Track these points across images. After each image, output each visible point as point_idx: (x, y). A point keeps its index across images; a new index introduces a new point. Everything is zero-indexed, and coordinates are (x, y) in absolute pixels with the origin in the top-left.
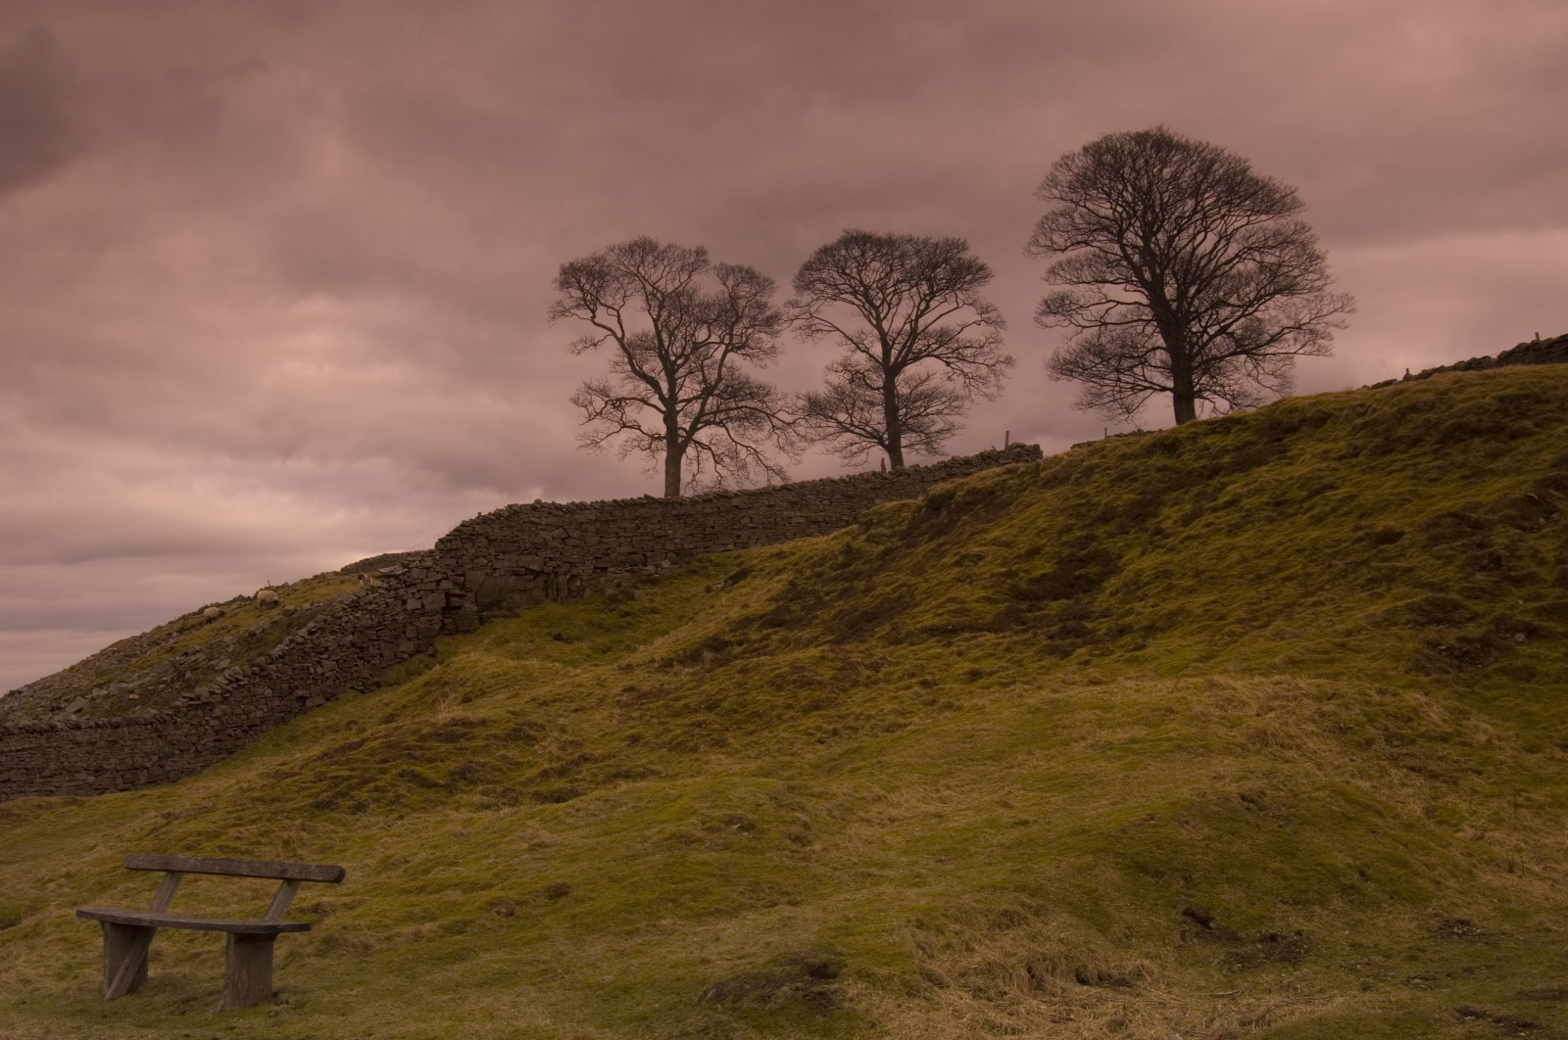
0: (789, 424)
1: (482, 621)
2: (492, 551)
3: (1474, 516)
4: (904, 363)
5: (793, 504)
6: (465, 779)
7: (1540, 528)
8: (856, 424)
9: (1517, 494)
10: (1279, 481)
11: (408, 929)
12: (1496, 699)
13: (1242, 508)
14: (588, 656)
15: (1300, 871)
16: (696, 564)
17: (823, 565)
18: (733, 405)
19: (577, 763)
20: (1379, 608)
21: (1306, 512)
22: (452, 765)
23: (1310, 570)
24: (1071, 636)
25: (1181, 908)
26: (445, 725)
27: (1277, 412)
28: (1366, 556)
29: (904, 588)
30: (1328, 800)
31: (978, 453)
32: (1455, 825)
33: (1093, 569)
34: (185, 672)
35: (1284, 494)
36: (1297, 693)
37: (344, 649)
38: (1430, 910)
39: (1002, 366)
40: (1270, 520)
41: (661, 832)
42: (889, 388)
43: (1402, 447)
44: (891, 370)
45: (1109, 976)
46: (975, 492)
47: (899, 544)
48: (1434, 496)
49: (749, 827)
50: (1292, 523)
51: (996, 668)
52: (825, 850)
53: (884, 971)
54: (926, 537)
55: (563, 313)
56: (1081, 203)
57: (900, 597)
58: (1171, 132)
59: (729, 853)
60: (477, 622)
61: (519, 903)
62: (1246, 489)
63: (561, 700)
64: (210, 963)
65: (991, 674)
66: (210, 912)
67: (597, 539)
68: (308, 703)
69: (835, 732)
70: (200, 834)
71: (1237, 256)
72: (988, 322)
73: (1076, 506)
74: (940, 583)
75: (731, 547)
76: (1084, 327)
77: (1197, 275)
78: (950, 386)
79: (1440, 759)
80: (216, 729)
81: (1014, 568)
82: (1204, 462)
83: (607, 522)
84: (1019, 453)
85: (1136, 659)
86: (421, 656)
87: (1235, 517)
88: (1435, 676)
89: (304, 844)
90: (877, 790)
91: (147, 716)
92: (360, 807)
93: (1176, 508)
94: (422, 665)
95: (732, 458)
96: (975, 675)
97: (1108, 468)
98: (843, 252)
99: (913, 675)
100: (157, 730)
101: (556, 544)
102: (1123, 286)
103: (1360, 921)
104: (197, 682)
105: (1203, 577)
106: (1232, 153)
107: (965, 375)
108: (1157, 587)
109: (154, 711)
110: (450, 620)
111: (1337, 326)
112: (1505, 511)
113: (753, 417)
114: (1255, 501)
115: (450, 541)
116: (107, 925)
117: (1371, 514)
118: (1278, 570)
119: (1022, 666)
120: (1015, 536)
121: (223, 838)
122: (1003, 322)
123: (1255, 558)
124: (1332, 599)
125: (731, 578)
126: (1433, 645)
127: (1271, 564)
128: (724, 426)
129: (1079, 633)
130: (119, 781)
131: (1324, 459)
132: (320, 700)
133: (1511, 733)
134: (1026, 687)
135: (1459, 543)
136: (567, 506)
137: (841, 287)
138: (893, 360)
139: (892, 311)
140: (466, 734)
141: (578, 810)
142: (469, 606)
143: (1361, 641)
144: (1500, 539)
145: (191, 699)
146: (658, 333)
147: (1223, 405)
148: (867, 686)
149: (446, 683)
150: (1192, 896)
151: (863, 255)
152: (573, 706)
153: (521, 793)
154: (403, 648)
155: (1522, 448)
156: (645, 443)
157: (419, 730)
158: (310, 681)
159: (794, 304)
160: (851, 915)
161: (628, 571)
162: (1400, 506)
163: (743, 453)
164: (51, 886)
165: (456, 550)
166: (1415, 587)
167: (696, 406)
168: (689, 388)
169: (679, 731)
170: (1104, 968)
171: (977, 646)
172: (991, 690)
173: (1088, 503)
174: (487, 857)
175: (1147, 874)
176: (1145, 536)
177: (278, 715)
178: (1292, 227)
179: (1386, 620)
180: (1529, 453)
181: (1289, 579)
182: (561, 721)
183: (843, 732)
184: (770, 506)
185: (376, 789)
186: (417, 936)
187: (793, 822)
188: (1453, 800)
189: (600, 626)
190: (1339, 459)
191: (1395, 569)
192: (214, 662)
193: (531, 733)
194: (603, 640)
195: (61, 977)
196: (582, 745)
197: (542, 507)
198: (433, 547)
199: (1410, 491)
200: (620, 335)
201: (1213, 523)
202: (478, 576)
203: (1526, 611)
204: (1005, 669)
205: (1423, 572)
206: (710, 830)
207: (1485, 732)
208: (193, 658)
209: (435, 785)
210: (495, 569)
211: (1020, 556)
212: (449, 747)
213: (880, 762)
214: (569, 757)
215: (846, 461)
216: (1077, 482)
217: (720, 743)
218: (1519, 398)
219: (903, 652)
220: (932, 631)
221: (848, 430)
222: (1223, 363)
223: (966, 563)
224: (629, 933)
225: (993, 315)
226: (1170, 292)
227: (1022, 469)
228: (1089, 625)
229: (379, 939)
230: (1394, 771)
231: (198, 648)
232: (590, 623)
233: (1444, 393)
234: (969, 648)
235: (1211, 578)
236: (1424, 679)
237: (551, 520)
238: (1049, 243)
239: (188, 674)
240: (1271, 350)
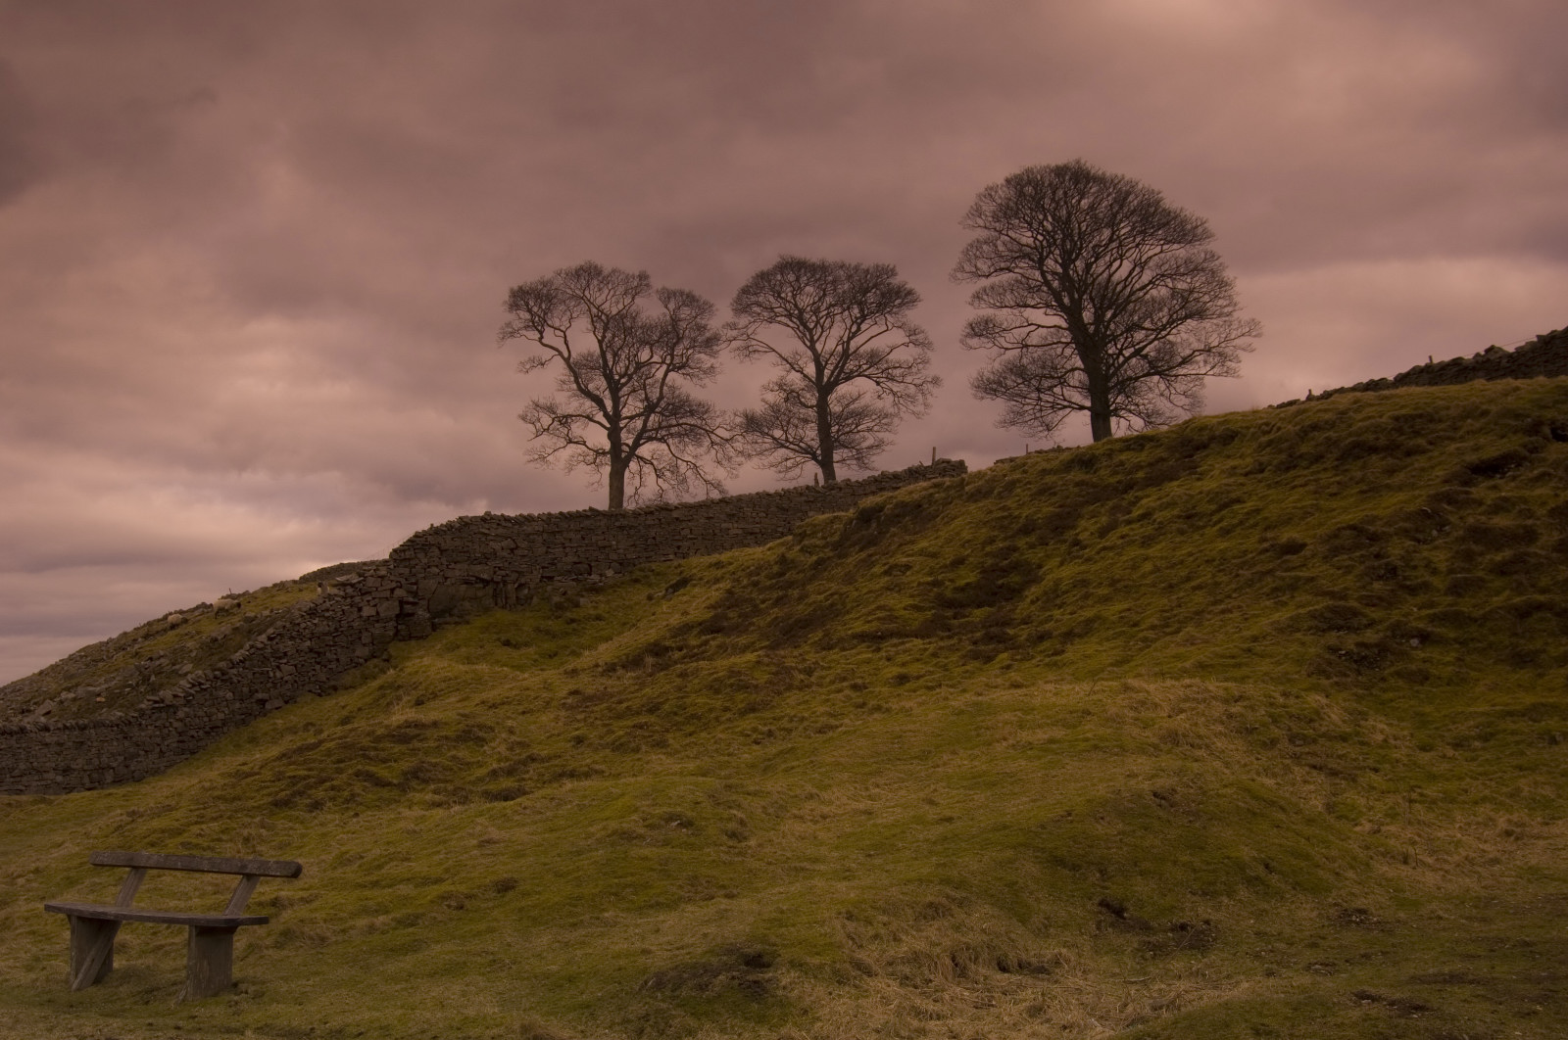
0: (727, 440)
1: (434, 628)
2: (444, 561)
3: (1372, 529)
4: (836, 383)
5: (731, 516)
6: (418, 778)
7: (1433, 540)
8: (791, 440)
9: (1411, 508)
10: (1189, 495)
11: (362, 922)
12: (1392, 701)
13: (1155, 521)
14: (536, 661)
15: (1208, 864)
16: (638, 573)
17: (759, 574)
18: (674, 422)
19: (524, 763)
20: (1283, 616)
21: (1215, 525)
22: (406, 765)
23: (1218, 579)
24: (995, 641)
25: (1097, 900)
26: (399, 727)
27: (1188, 430)
28: (1271, 566)
29: (836, 597)
30: (1235, 797)
31: (906, 468)
32: (1353, 820)
33: (1015, 579)
34: (150, 676)
35: (1194, 507)
36: (1206, 695)
37: (302, 654)
38: (1330, 900)
39: (930, 386)
40: (1182, 532)
41: (604, 828)
42: (822, 406)
43: (1304, 463)
44: (825, 389)
45: (1029, 964)
46: (903, 505)
47: (831, 554)
48: (1334, 510)
49: (688, 824)
50: (1202, 535)
51: (922, 672)
52: (760, 845)
53: (816, 960)
54: (857, 548)
55: (512, 334)
56: (1004, 232)
57: (832, 605)
58: (1088, 165)
59: (669, 849)
60: (429, 628)
61: (469, 897)
62: (1158, 503)
63: (509, 703)
64: (173, 954)
65: (918, 678)
66: (172, 906)
67: (544, 549)
68: (268, 706)
69: (770, 734)
70: (163, 832)
71: (1150, 282)
72: (916, 344)
73: (999, 518)
74: (870, 592)
75: (671, 557)
76: (1007, 349)
77: (1112, 300)
78: (879, 404)
79: (1340, 757)
80: (180, 730)
81: (940, 578)
82: (1119, 477)
83: (554, 533)
84: (944, 468)
85: (1055, 664)
86: (376, 661)
87: (1149, 530)
88: (1335, 679)
89: (263, 841)
90: (809, 788)
91: (113, 718)
92: (316, 806)
93: (1093, 520)
94: (377, 670)
95: (673, 473)
96: (902, 679)
97: (1029, 483)
98: (779, 277)
99: (844, 679)
100: (122, 731)
101: (505, 554)
102: (1043, 310)
103: (1265, 910)
104: (161, 686)
105: (1119, 586)
106: (1146, 185)
107: (894, 394)
108: (1074, 596)
109: (119, 714)
110: (404, 627)
111: (1244, 349)
112: (1401, 524)
113: (693, 433)
114: (1167, 514)
115: (404, 551)
116: (74, 920)
117: (1275, 527)
118: (1188, 579)
119: (947, 670)
120: (941, 547)
121: (186, 835)
122: (930, 343)
123: (1167, 568)
124: (1239, 607)
125: (671, 587)
126: (1333, 650)
127: (1182, 574)
128: (665, 442)
129: (1001, 639)
130: (86, 781)
131: (1231, 475)
132: (278, 703)
133: (1406, 733)
134: (952, 690)
135: (1358, 554)
136: (516, 517)
137: (776, 310)
138: (825, 379)
139: (825, 334)
140: (419, 735)
141: (525, 808)
142: (422, 613)
143: (1266, 646)
144: (1396, 550)
145: (156, 702)
146: (603, 354)
147: (1138, 423)
148: (800, 689)
149: (399, 687)
150: (1107, 888)
151: (797, 280)
152: (521, 709)
153: (471, 792)
154: (358, 653)
155: (1416, 465)
156: (590, 458)
157: (373, 732)
158: (270, 685)
159: (733, 326)
160: (785, 908)
161: (573, 580)
162: (1303, 519)
163: (683, 467)
164: (21, 881)
165: (409, 559)
166: (1316, 595)
167: (639, 423)
168: (632, 406)
169: (621, 733)
170: (1024, 957)
171: (905, 651)
172: (918, 693)
173: (1010, 515)
174: (439, 852)
175: (1065, 867)
176: (1064, 547)
177: (238, 717)
178: (1203, 255)
179: (1289, 626)
180: (1423, 470)
181: (1199, 587)
182: (509, 723)
183: (777, 733)
184: (709, 518)
185: (333, 788)
186: (372, 929)
187: (730, 819)
188: (1352, 796)
189: (547, 632)
190: (1246, 475)
191: (1298, 579)
192: (177, 667)
193: (481, 734)
194: (549, 646)
195: (29, 969)
196: (529, 746)
197: (492, 518)
198: (387, 557)
199: (1312, 505)
200: (566, 355)
201: (1127, 535)
202: (432, 584)
203: (1420, 618)
204: (932, 673)
205: (1325, 582)
206: (651, 827)
207: (1382, 732)
208: (158, 663)
209: (389, 784)
210: (446, 578)
211: (945, 566)
212: (403, 748)
213: (812, 762)
214: (517, 758)
215: (782, 475)
216: (1000, 496)
217: (661, 744)
218: (1413, 417)
219: (834, 657)
220: (862, 637)
221: (783, 446)
222: (1137, 384)
223: (894, 573)
224: (574, 925)
225: (920, 337)
226: (1087, 316)
227: (948, 483)
228: (1011, 632)
229: (334, 931)
230: (1296, 769)
231: (162, 653)
232: (538, 630)
233: (1343, 413)
234: (897, 653)
235: (1126, 587)
236: (1325, 682)
237: (500, 531)
238: (974, 270)
239: (153, 678)
240: (1182, 371)
